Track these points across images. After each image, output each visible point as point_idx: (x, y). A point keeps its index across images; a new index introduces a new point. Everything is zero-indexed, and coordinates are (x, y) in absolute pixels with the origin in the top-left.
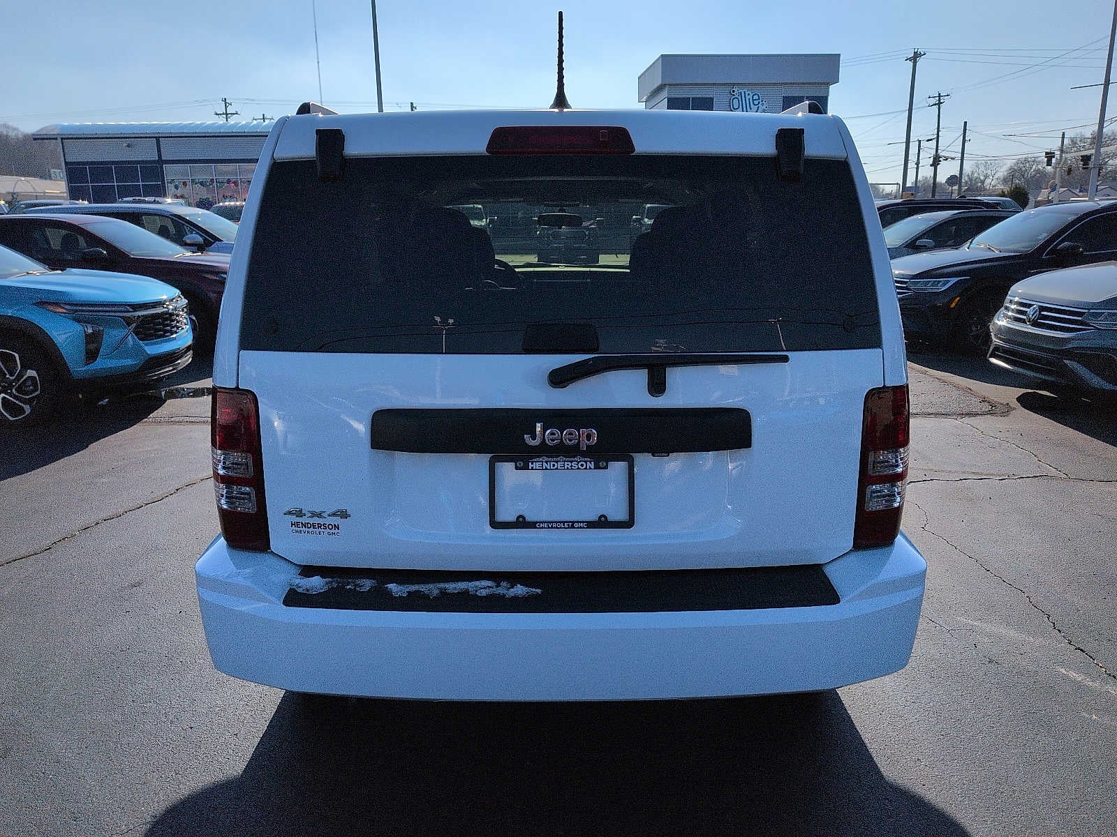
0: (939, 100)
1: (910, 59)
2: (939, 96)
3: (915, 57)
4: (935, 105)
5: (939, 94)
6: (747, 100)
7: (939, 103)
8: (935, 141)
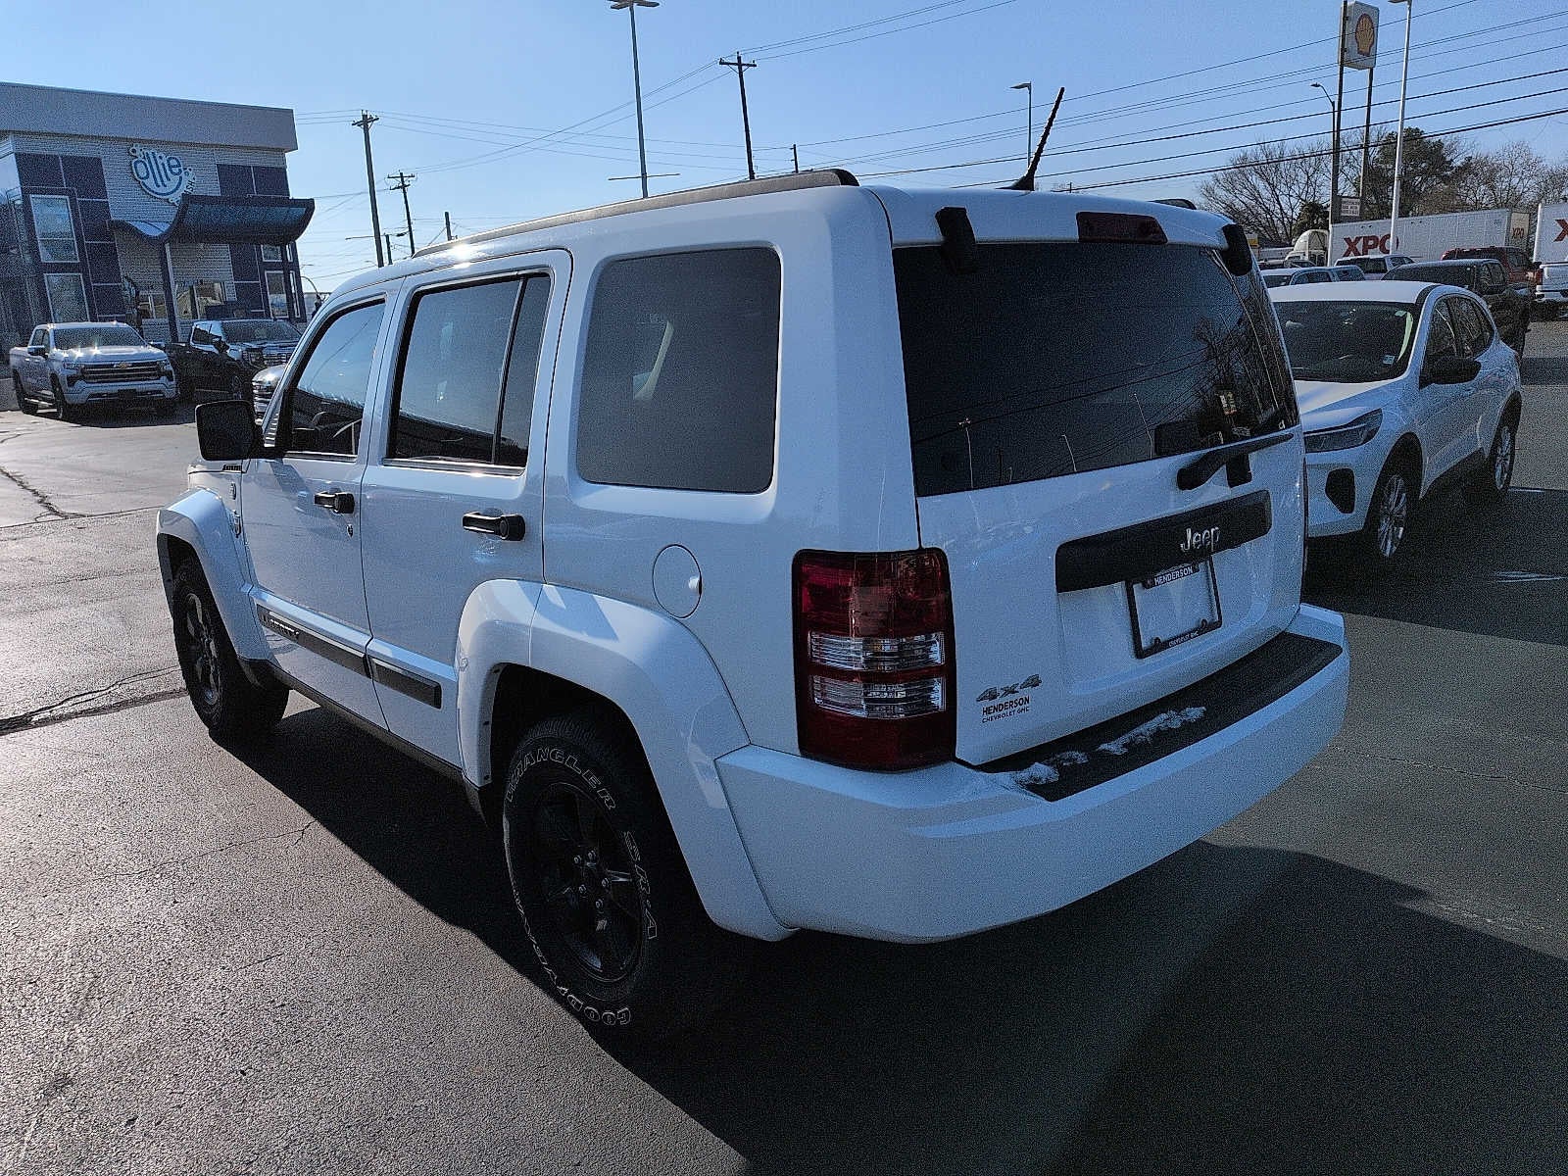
0: (403, 181)
1: (358, 124)
2: (402, 177)
3: (366, 122)
4: (399, 188)
5: (401, 174)
6: (161, 167)
7: (404, 187)
8: (407, 237)
